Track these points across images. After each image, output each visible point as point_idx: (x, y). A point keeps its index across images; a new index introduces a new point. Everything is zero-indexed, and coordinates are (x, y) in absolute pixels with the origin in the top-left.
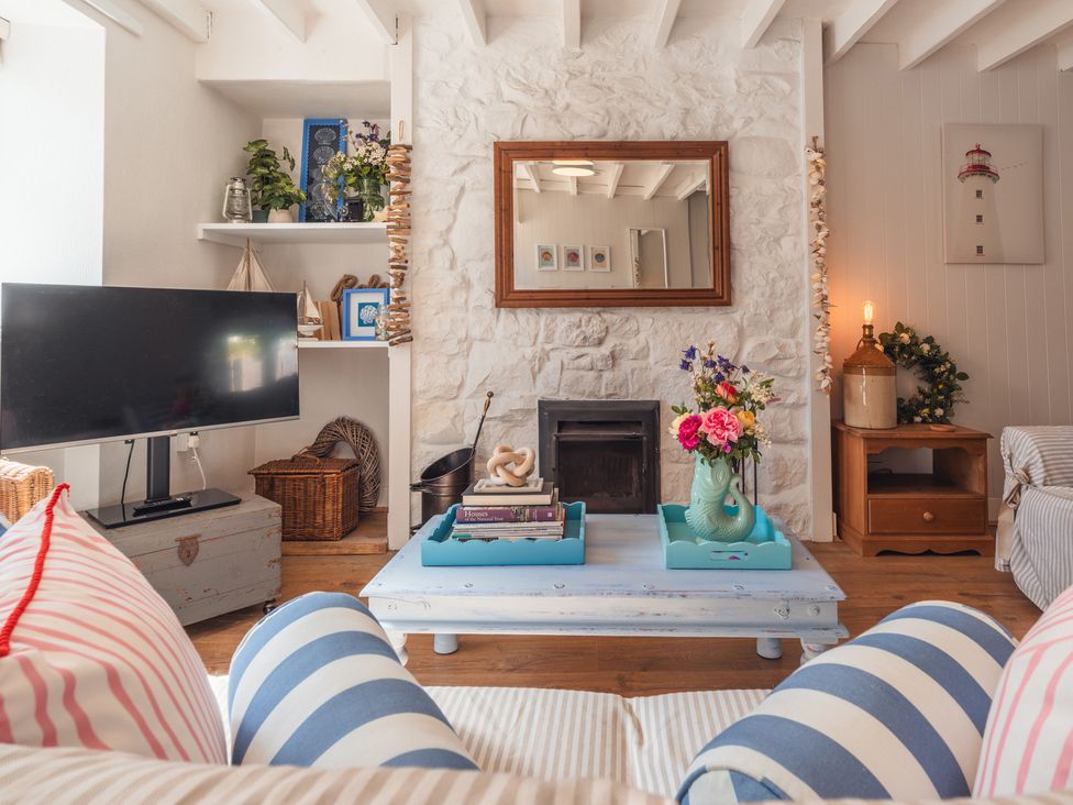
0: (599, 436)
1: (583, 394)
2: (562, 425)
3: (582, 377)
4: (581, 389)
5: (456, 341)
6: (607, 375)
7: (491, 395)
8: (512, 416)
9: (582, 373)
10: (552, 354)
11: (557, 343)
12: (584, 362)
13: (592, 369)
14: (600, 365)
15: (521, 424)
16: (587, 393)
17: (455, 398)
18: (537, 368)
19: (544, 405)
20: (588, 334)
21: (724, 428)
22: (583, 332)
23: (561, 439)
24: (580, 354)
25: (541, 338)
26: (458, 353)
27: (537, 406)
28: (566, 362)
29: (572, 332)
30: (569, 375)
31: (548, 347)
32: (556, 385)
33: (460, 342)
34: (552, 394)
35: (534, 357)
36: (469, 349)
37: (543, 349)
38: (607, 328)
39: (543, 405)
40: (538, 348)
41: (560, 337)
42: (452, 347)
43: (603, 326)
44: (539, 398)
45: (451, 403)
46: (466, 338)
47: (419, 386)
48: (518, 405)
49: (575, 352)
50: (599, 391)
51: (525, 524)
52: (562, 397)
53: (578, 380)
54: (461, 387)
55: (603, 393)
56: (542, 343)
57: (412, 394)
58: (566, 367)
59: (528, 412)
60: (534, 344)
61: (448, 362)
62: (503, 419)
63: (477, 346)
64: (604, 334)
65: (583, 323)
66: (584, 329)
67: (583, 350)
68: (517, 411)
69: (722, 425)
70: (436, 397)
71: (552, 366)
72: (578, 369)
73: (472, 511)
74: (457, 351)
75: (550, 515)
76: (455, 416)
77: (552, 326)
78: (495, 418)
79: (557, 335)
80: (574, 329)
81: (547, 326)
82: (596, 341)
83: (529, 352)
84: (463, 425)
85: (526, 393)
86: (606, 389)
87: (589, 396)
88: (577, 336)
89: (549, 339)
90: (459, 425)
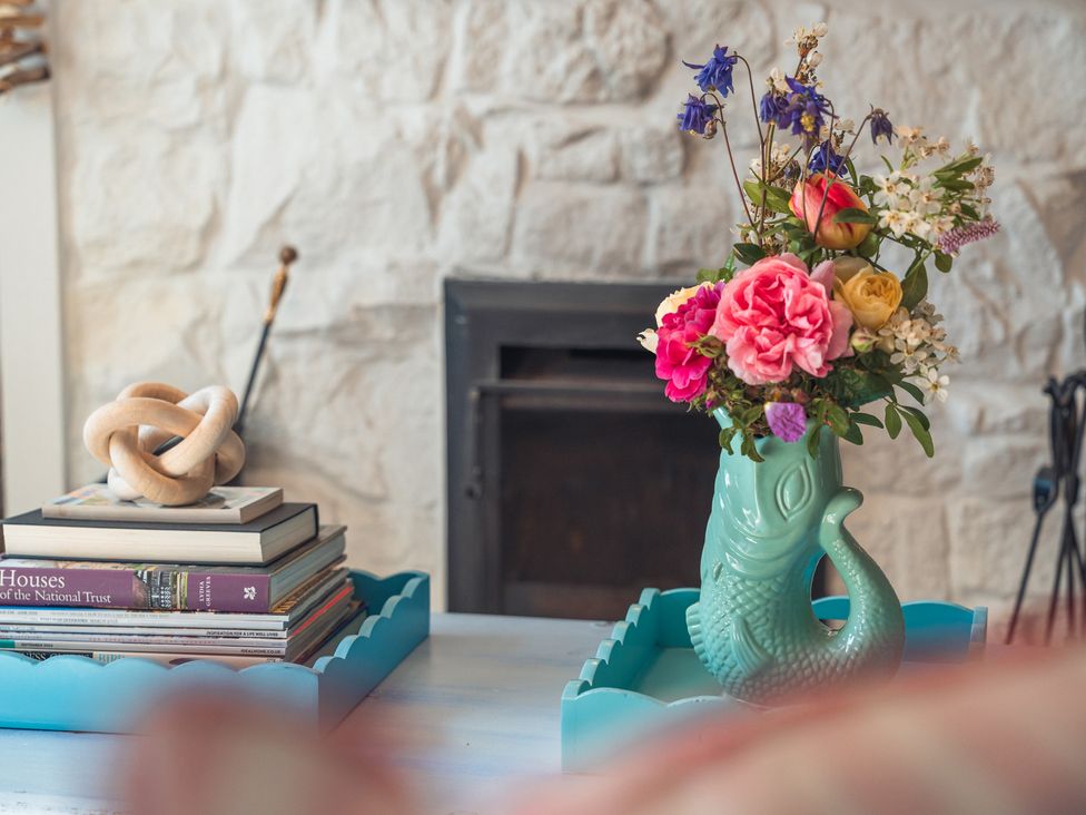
0: (618, 395)
1: (585, 259)
2: (514, 360)
3: (583, 205)
4: (579, 244)
5: (188, 84)
6: (664, 201)
7: (290, 256)
8: (363, 325)
9: (585, 191)
10: (492, 130)
11: (507, 90)
12: (592, 154)
13: (616, 178)
14: (641, 164)
15: (397, 350)
16: (598, 256)
17: (195, 265)
18: (439, 175)
19: (462, 297)
20: (604, 60)
21: (785, 329)
22: (587, 55)
23: (514, 403)
24: (577, 128)
25: (455, 76)
26: (198, 125)
27: (436, 294)
28: (532, 153)
29: (552, 55)
30: (541, 198)
31: (477, 105)
32: (497, 227)
33: (202, 87)
34: (486, 260)
35: (432, 140)
36: (233, 110)
37: (461, 113)
38: (669, 40)
39: (456, 291)
40: (446, 107)
41: (517, 71)
42: (179, 103)
43: (657, 35)
44: (445, 270)
45: (182, 284)
46: (224, 73)
47: (83, 226)
48: (381, 291)
49: (561, 122)
50: (638, 251)
51: (176, 619)
52: (519, 267)
53: (569, 215)
54: (210, 229)
55: (650, 257)
56: (459, 92)
57: (67, 256)
58: (532, 169)
59: (409, 314)
60: (434, 93)
61: (171, 152)
62: (341, 334)
63: (258, 100)
64: (657, 60)
65: (590, 23)
66: (590, 41)
67: (590, 117)
68: (378, 310)
69: (781, 318)
70: (136, 264)
71: (489, 167)
72: (571, 177)
73: (20, 572)
74: (192, 116)
75: (250, 593)
76: (196, 324)
77: (491, 33)
78: (313, 333)
79: (506, 66)
80: (560, 43)
81: (473, 34)
82: (632, 86)
83: (415, 120)
84: (220, 351)
85: (408, 255)
86: (661, 244)
87: (605, 267)
88: (571, 68)
89: (481, 75)
90: (207, 350)
